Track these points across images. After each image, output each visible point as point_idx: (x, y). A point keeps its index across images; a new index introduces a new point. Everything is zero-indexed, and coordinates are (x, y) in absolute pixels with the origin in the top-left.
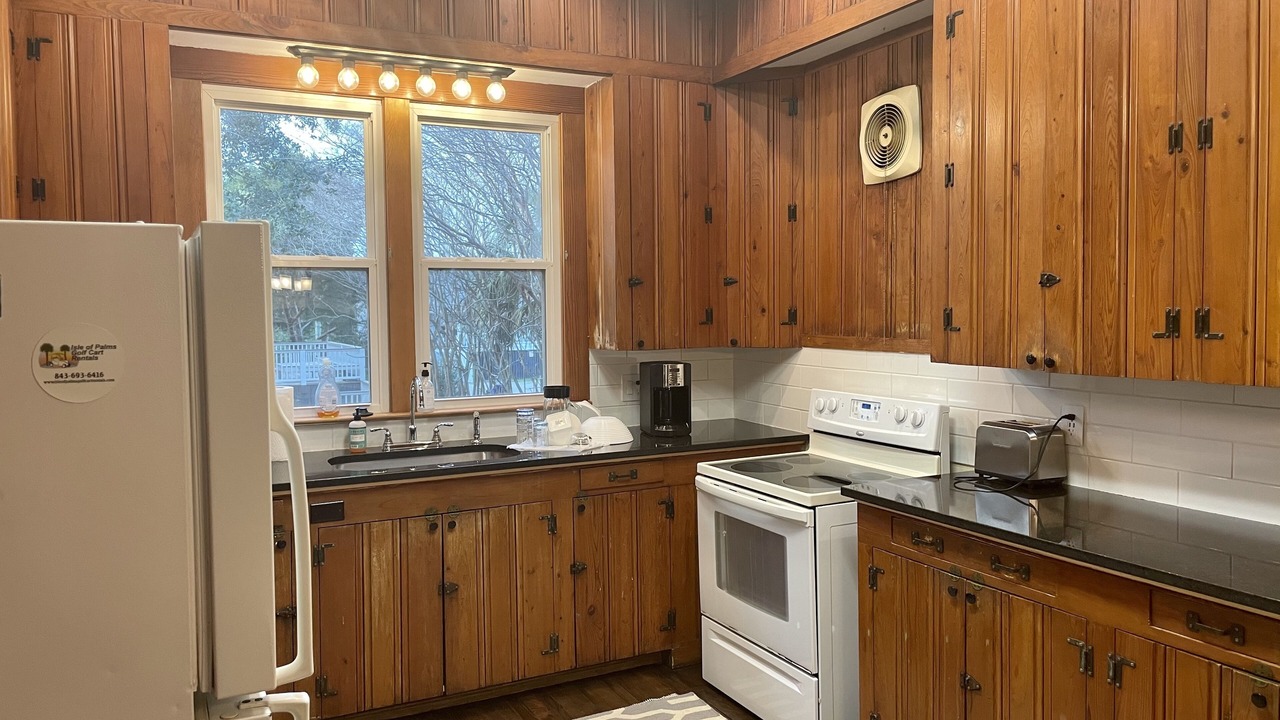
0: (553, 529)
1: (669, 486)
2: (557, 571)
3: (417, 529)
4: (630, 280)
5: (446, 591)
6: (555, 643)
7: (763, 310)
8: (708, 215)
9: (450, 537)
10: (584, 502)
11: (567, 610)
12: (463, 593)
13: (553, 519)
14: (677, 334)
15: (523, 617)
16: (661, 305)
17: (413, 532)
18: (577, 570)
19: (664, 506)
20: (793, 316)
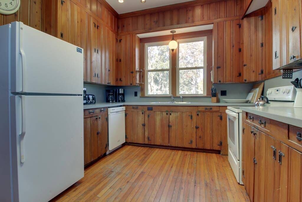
0: (192, 118)
1: (221, 113)
2: (192, 127)
3: (165, 114)
4: (217, 67)
5: (169, 126)
6: (191, 142)
7: (254, 71)
8: (240, 50)
9: (170, 116)
10: (198, 113)
11: (194, 136)
12: (173, 127)
13: (192, 116)
14: (230, 79)
15: (185, 135)
16: (226, 72)
17: (163, 114)
18: (197, 128)
19: (219, 117)
20: (262, 72)
